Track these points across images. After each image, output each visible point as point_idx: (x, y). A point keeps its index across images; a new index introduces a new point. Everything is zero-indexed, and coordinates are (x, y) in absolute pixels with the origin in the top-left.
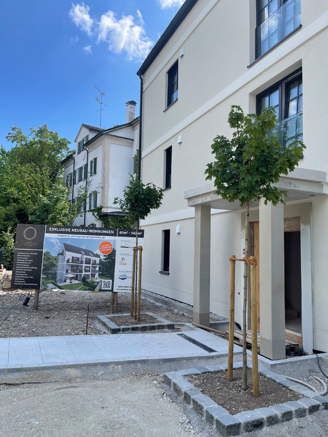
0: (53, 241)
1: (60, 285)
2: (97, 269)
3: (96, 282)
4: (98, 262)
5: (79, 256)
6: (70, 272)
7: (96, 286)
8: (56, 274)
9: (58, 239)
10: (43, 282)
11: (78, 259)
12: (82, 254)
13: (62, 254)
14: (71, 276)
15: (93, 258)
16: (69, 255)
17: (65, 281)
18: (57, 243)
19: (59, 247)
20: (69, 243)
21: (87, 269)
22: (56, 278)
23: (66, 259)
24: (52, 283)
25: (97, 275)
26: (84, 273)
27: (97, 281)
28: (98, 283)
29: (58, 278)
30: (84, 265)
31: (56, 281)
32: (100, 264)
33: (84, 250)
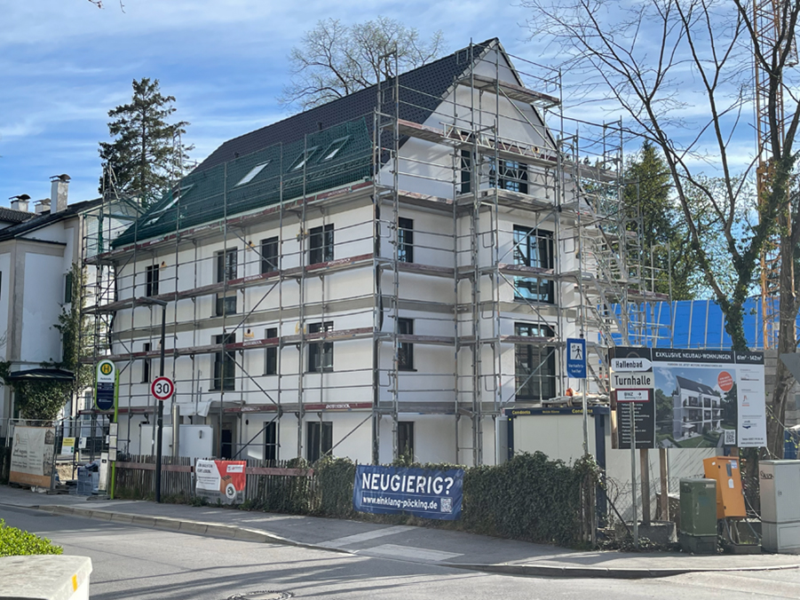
0: (664, 372)
1: (677, 441)
2: (719, 414)
3: (717, 434)
4: (718, 403)
5: (695, 394)
6: (688, 420)
7: (719, 439)
8: (671, 424)
9: (670, 369)
10: (657, 438)
11: (695, 399)
12: (699, 391)
13: (676, 393)
14: (689, 425)
15: (713, 398)
16: (686, 394)
17: (683, 435)
18: (669, 376)
19: (672, 381)
20: (682, 375)
21: (707, 414)
22: (672, 430)
23: (682, 401)
24: (668, 438)
25: (718, 425)
26: (704, 421)
27: (720, 432)
28: (720, 435)
29: (675, 431)
30: (704, 409)
31: (672, 436)
32: (721, 407)
33: (701, 386)
